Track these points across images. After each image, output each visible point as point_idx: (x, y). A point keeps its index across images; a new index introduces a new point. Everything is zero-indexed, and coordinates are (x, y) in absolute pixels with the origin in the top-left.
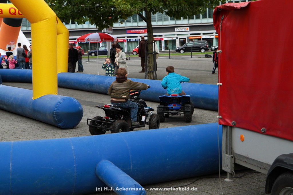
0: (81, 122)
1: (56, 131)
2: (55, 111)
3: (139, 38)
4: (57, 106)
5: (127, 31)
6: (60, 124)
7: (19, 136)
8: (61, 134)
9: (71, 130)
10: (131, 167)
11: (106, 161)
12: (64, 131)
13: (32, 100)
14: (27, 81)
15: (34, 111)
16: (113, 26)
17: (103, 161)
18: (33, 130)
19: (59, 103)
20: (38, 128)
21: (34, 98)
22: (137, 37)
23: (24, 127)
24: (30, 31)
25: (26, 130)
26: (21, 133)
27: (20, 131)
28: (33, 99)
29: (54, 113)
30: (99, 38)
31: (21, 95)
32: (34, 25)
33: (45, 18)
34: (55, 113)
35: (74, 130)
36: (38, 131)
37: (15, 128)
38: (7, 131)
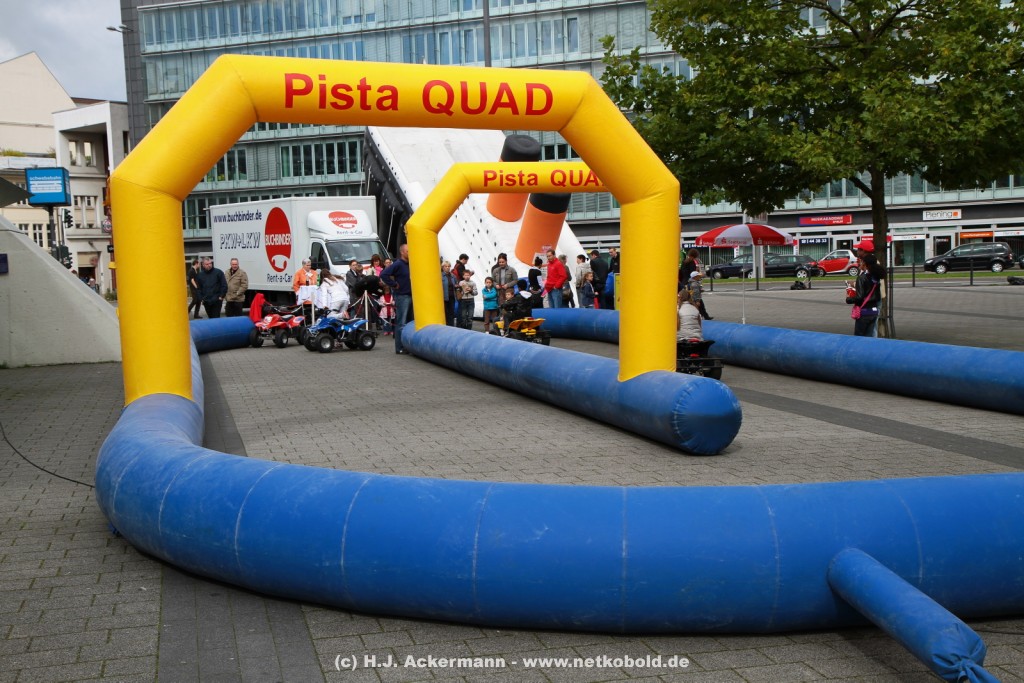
0: (736, 438)
1: (676, 458)
2: (676, 413)
3: (829, 235)
4: (681, 399)
5: (802, 220)
6: (686, 444)
7: (595, 467)
8: (691, 467)
9: (713, 458)
10: (921, 572)
11: (856, 550)
12: (696, 459)
13: (617, 382)
14: (608, 337)
15: (623, 408)
16: (783, 207)
17: (847, 550)
18: (623, 453)
19: (685, 394)
20: (634, 449)
21: (622, 379)
22: (824, 233)
23: (601, 446)
24: (619, 219)
25: (607, 453)
26: (598, 459)
27: (595, 454)
28: (619, 380)
29: (673, 415)
30: (751, 236)
31: (589, 370)
32: (627, 207)
33: (655, 191)
34: (675, 417)
35: (719, 459)
36: (634, 456)
37: (580, 446)
38: (565, 453)
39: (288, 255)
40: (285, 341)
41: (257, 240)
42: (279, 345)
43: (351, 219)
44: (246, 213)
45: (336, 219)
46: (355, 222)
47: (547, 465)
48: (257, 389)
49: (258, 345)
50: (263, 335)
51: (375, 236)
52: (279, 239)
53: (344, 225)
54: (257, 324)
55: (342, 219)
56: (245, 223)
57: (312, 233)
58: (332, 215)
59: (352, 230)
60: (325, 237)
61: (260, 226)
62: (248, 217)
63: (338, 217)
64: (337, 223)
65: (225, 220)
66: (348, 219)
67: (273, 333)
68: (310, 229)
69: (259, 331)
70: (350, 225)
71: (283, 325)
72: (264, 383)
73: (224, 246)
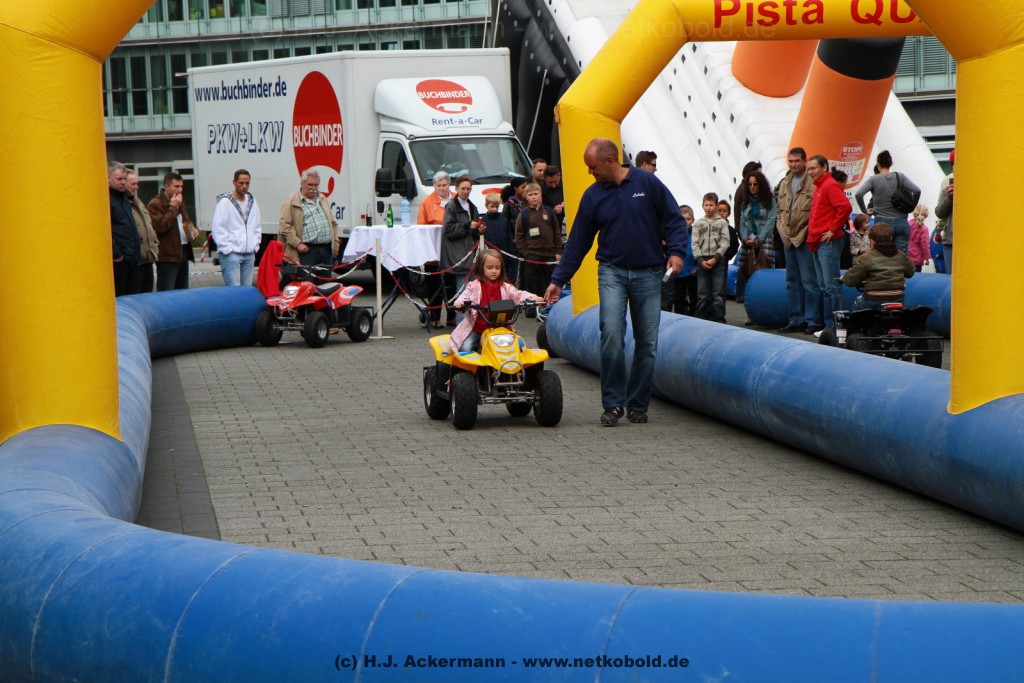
7: (888, 581)
13: (946, 414)
15: (957, 467)
18: (951, 555)
21: (955, 409)
23: (911, 541)
25: (917, 555)
26: (896, 565)
27: (893, 556)
28: (949, 411)
31: (895, 391)
32: (971, 66)
36: (972, 563)
37: (867, 539)
38: (831, 552)
39: (337, 168)
40: (322, 334)
41: (278, 135)
42: (312, 342)
43: (461, 94)
44: (257, 83)
45: (430, 95)
46: (468, 100)
47: (791, 573)
48: (258, 424)
49: (270, 340)
50: (281, 323)
51: (507, 127)
52: (320, 135)
53: (447, 106)
54: (271, 301)
55: (442, 95)
56: (254, 102)
57: (383, 122)
58: (421, 87)
59: (464, 116)
60: (409, 130)
61: (283, 108)
62: (262, 90)
63: (435, 91)
64: (432, 103)
65: (216, 97)
66: (453, 94)
67: (300, 317)
68: (379, 115)
69: (273, 313)
70: (457, 106)
71: (318, 302)
72: (274, 414)
73: (215, 147)
